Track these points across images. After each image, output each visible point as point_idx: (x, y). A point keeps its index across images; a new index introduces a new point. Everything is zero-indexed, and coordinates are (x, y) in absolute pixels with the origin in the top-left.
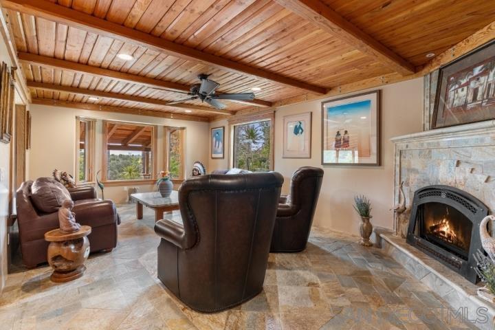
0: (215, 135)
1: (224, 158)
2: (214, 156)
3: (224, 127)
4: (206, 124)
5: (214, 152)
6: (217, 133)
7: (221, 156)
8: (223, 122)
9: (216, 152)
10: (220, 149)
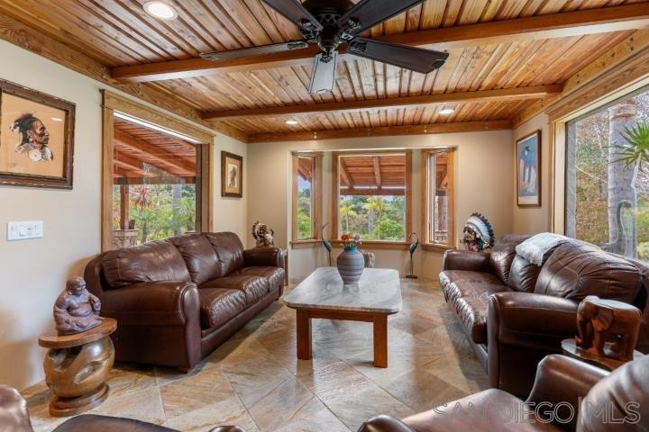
0: (523, 153)
1: (540, 204)
2: (523, 200)
3: (540, 133)
4: (506, 133)
5: (521, 191)
6: (527, 148)
7: (534, 200)
8: (538, 121)
9: (525, 193)
10: (532, 187)
